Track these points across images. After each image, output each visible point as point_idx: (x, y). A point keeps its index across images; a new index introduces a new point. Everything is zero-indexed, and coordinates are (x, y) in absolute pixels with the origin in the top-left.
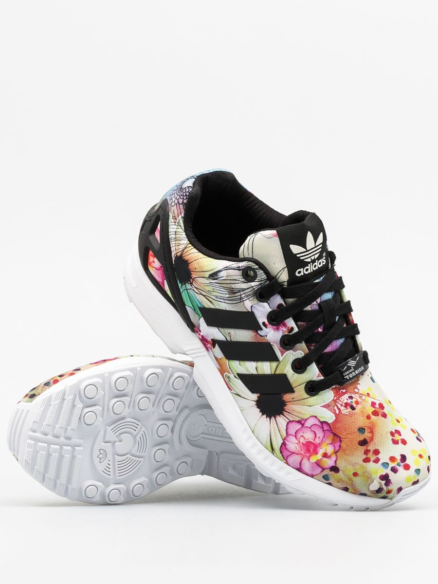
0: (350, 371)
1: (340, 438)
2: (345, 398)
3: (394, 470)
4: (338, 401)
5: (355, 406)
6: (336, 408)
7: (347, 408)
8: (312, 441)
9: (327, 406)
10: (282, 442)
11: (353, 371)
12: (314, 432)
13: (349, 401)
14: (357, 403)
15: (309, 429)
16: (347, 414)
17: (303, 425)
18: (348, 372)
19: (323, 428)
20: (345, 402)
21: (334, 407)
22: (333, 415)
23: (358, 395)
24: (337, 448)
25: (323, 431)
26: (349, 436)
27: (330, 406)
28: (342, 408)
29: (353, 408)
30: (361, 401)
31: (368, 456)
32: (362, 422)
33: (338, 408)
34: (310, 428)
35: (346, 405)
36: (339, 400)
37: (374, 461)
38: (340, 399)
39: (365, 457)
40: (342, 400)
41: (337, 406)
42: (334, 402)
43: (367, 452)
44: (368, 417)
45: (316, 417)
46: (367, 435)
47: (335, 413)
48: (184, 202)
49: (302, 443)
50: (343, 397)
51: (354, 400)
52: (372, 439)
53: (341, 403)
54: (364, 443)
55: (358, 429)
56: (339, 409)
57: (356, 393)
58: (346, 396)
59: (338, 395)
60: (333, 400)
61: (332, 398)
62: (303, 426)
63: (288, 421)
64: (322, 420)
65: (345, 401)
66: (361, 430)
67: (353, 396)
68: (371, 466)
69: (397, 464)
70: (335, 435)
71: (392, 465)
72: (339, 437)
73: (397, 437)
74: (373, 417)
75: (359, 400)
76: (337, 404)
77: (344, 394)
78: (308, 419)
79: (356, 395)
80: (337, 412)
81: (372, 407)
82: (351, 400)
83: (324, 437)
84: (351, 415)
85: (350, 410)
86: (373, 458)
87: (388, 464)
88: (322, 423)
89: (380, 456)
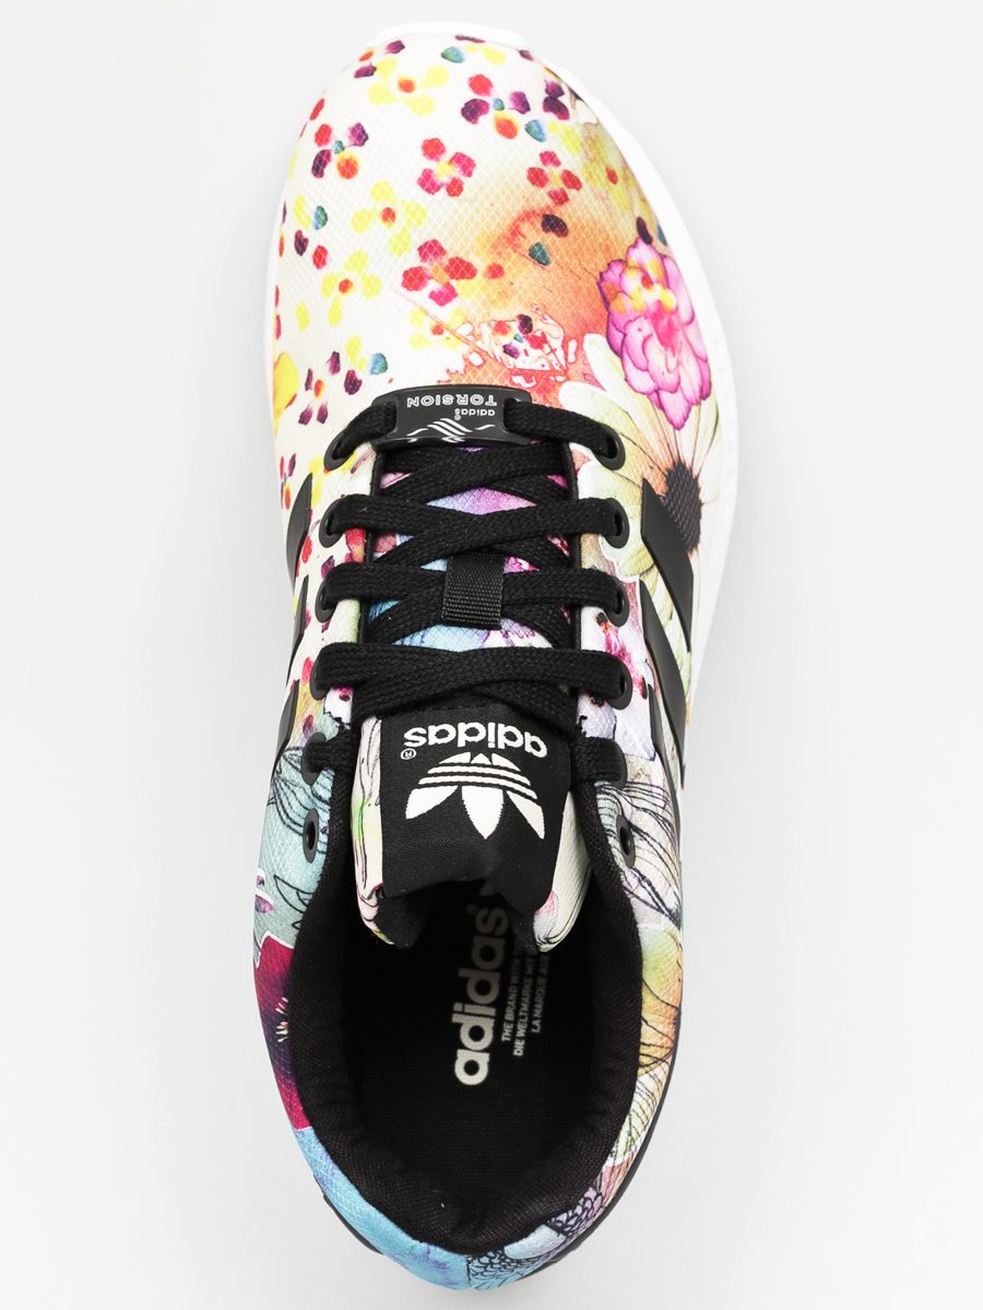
0: (472, 412)
1: (598, 284)
2: (532, 360)
3: (522, 103)
4: (557, 368)
5: (515, 326)
6: (571, 358)
7: (543, 333)
8: (655, 336)
9: (589, 378)
10: (703, 402)
11: (461, 407)
12: (644, 352)
13: (523, 346)
14: (501, 327)
15: (650, 369)
16: (549, 320)
17: (657, 391)
18: (482, 413)
19: (623, 342)
20: (539, 352)
21: (575, 362)
22: (586, 346)
23: (479, 344)
24: (617, 269)
25: (625, 335)
26: (579, 270)
27: (584, 375)
28: (556, 343)
29: (526, 323)
30: (484, 326)
31: (563, 186)
32: (522, 274)
33: (566, 353)
34: (647, 370)
35: (539, 342)
36: (551, 365)
37: (557, 163)
38: (547, 368)
39: (571, 193)
40: (544, 362)
41: (566, 359)
42: (570, 373)
43: (560, 198)
44: (496, 272)
45: (626, 380)
46: (533, 234)
47: (580, 348)
48: (595, 1194)
49: (674, 354)
50: (537, 367)
51: (506, 340)
52: (527, 216)
53: (551, 356)
54: (553, 224)
55: (547, 263)
56: (565, 345)
57: (480, 352)
58: (521, 363)
59: (546, 380)
60: (568, 379)
61: (568, 383)
62: (660, 389)
63: (677, 432)
64: (617, 360)
65: (534, 353)
66: (539, 256)
67: (499, 352)
68: (571, 160)
69: (502, 108)
70: (606, 303)
71: (520, 120)
72: (600, 289)
73: (444, 171)
74: (480, 263)
75: (486, 331)
76: (563, 362)
77: (528, 374)
78: (643, 393)
79: (485, 348)
80: (573, 345)
81: (457, 290)
82: (516, 344)
83: (630, 321)
84: (544, 311)
85: (538, 327)
86: (554, 173)
87: (528, 129)
88: (619, 353)
89: (537, 163)
